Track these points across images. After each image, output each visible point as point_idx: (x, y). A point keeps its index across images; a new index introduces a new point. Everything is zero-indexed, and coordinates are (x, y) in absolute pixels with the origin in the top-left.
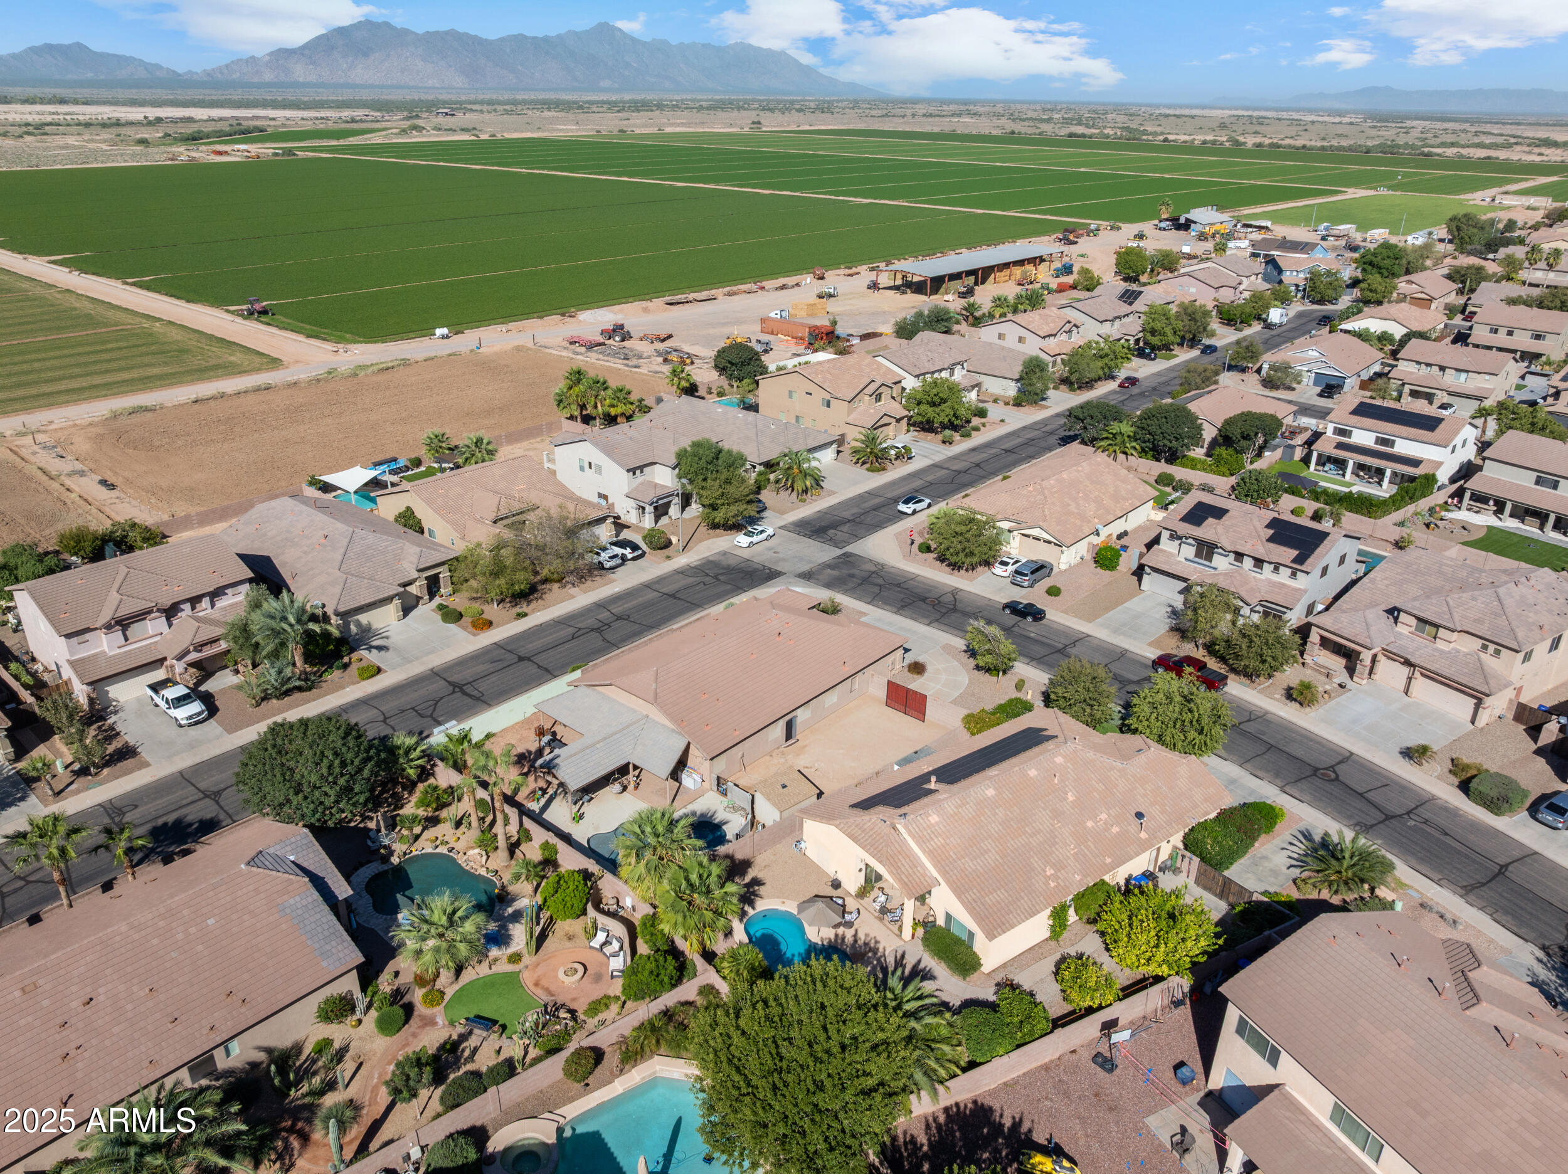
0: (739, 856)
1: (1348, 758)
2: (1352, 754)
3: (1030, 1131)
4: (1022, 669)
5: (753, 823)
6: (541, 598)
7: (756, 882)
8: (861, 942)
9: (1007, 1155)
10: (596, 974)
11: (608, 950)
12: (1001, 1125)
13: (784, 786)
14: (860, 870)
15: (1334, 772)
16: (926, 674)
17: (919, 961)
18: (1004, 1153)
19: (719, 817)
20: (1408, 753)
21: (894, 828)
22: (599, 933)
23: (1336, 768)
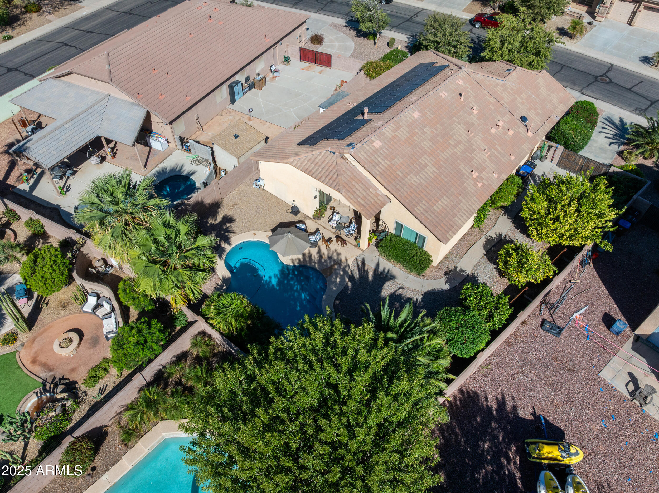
0: (208, 200)
1: (611, 67)
2: (612, 65)
3: (515, 409)
4: (387, 34)
5: (216, 170)
6: (23, 24)
7: (228, 220)
8: (325, 257)
9: (504, 439)
10: (92, 338)
11: (101, 312)
12: (489, 409)
13: (236, 137)
14: (315, 197)
15: (607, 77)
16: (324, 43)
17: (378, 265)
18: (501, 438)
19: (187, 169)
20: (646, 60)
21: (343, 157)
22: (89, 298)
23: (608, 74)
